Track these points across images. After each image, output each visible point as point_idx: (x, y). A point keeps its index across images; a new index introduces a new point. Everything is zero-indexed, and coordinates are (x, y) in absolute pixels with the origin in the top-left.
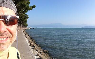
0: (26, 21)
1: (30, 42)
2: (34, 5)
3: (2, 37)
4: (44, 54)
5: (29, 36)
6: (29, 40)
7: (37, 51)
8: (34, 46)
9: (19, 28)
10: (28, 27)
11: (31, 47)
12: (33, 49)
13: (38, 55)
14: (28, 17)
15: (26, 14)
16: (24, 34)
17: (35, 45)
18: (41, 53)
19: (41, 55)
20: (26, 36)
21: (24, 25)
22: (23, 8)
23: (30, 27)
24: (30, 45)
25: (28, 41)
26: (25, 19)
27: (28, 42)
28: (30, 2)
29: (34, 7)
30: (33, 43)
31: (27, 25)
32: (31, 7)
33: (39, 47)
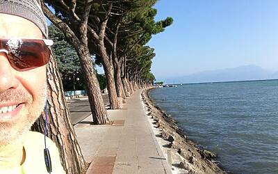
0: (148, 66)
1: (159, 126)
2: (170, 17)
3: (4, 102)
4: (200, 163)
5: (158, 108)
6: (157, 121)
7: (179, 152)
8: (171, 139)
9: (132, 86)
10: (155, 82)
11: (161, 142)
12: (169, 146)
13: (180, 166)
14: (153, 55)
15: (146, 45)
16: (143, 103)
17: (175, 136)
18: (191, 160)
19: (191, 167)
20: (149, 110)
21: (144, 79)
22: (138, 29)
23: (162, 83)
24: (161, 136)
25: (154, 123)
26: (147, 60)
27: (155, 125)
28: (155, 11)
29: (167, 23)
30: (167, 130)
31: (152, 78)
32: (158, 24)
33: (187, 140)
